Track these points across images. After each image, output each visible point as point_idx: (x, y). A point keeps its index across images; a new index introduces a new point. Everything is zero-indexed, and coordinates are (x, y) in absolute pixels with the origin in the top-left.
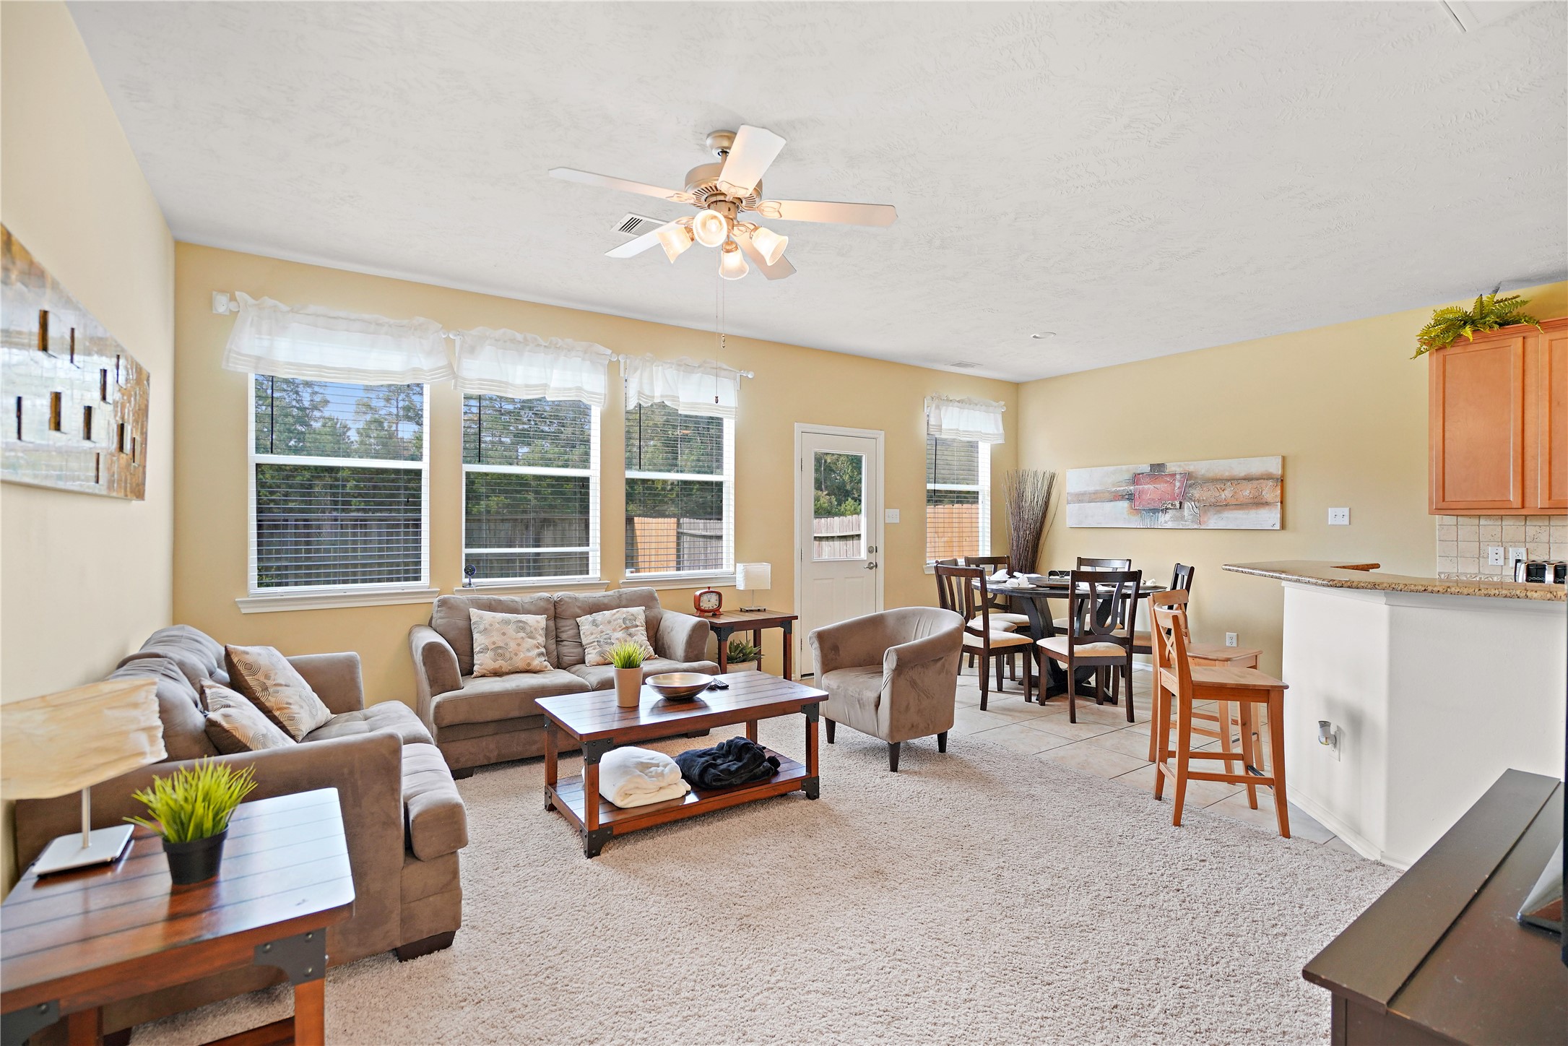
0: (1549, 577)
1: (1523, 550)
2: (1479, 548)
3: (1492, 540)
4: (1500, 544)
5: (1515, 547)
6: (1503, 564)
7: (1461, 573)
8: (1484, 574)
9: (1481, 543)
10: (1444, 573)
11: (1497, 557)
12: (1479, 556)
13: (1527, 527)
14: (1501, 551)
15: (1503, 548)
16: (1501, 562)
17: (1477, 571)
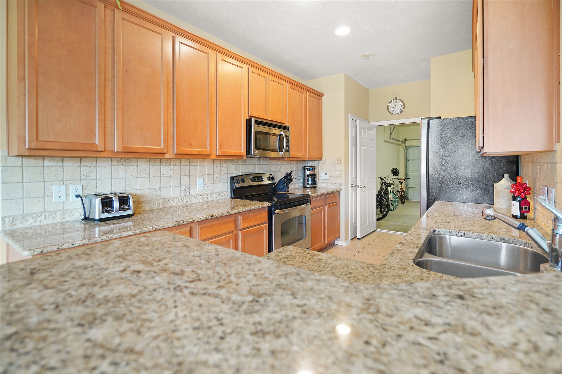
0: (116, 205)
1: (80, 187)
2: (44, 187)
3: (55, 179)
4: (62, 182)
5: (73, 184)
6: (65, 200)
7: (27, 215)
8: (49, 211)
9: (46, 183)
10: (9, 217)
11: (60, 194)
12: (44, 196)
13: (82, 167)
14: (63, 188)
15: (65, 186)
16: (63, 198)
17: (42, 210)
